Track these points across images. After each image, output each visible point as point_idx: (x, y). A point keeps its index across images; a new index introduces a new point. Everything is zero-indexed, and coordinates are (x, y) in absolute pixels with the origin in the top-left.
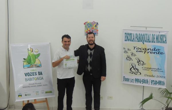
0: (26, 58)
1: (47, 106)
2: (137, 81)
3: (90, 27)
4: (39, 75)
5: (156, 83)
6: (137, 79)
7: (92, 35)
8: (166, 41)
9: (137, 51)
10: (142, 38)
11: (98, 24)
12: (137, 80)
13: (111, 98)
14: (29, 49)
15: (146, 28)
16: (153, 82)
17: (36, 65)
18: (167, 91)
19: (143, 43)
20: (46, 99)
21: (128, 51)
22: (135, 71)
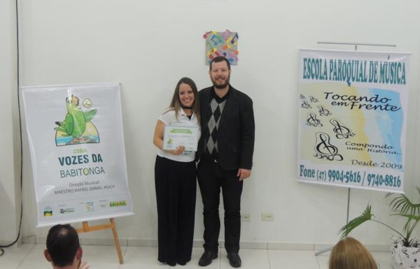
0: (61, 120)
1: (113, 238)
2: (334, 177)
3: (219, 44)
4: (94, 161)
5: (379, 181)
6: (334, 171)
7: (223, 64)
8: (404, 77)
9: (332, 104)
10: (347, 70)
11: (237, 36)
12: (333, 175)
13: (269, 217)
14: (70, 99)
15: (356, 47)
16: (372, 179)
17: (86, 138)
18: (406, 201)
19: (349, 84)
20: (111, 220)
21: (312, 104)
22: (328, 152)
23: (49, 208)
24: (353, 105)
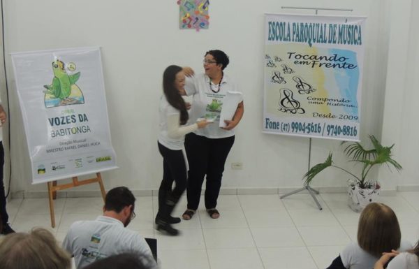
0: (50, 83)
1: (100, 190)
2: (297, 128)
3: (192, 10)
4: (80, 121)
5: (337, 131)
6: (297, 123)
8: (360, 38)
9: (295, 63)
10: (308, 32)
11: (208, 2)
12: (296, 126)
13: (238, 166)
14: (56, 63)
15: (316, 13)
16: (332, 129)
17: (72, 100)
18: (359, 147)
19: (311, 45)
20: (98, 174)
21: (277, 63)
22: (291, 106)
23: (43, 166)
24: (314, 64)
